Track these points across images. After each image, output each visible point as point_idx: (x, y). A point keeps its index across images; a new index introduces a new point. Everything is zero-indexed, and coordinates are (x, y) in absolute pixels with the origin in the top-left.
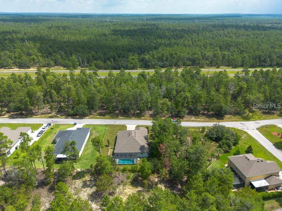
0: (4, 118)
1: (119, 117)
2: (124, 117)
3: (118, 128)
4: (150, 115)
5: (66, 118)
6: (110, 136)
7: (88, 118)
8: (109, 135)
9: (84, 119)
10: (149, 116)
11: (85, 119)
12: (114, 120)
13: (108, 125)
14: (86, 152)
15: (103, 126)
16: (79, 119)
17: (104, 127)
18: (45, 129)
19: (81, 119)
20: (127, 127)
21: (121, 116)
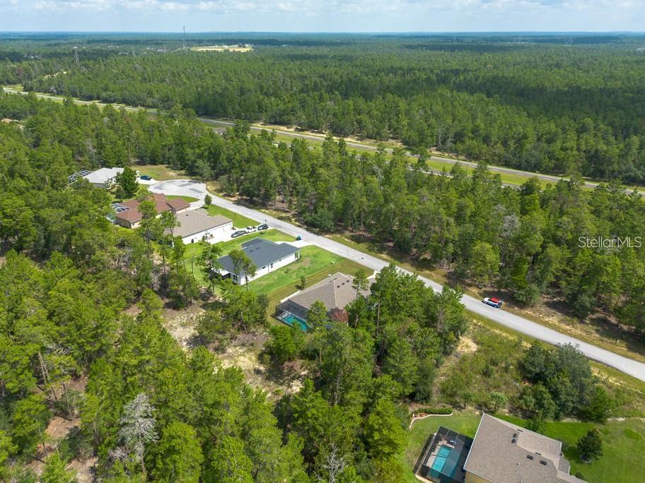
0: (229, 200)
5: (299, 226)
9: (320, 237)
12: (364, 255)
13: (344, 259)
18: (250, 231)
19: (317, 234)
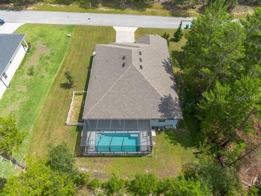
1: (98, 7)
2: (110, 7)
3: (96, 35)
4: (163, 4)
6: (77, 55)
7: (34, 10)
8: (74, 52)
10: (162, 6)
11: (26, 12)
12: (87, 15)
13: (73, 26)
14: (6, 106)
15: (62, 29)
16: (13, 10)
17: (66, 33)
19: (18, 10)
20: (115, 32)
21: (103, 6)
